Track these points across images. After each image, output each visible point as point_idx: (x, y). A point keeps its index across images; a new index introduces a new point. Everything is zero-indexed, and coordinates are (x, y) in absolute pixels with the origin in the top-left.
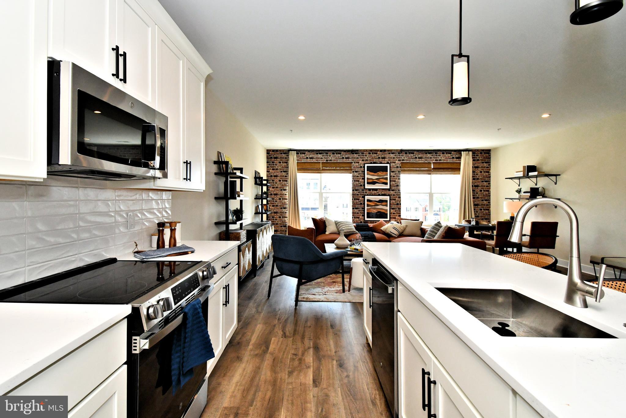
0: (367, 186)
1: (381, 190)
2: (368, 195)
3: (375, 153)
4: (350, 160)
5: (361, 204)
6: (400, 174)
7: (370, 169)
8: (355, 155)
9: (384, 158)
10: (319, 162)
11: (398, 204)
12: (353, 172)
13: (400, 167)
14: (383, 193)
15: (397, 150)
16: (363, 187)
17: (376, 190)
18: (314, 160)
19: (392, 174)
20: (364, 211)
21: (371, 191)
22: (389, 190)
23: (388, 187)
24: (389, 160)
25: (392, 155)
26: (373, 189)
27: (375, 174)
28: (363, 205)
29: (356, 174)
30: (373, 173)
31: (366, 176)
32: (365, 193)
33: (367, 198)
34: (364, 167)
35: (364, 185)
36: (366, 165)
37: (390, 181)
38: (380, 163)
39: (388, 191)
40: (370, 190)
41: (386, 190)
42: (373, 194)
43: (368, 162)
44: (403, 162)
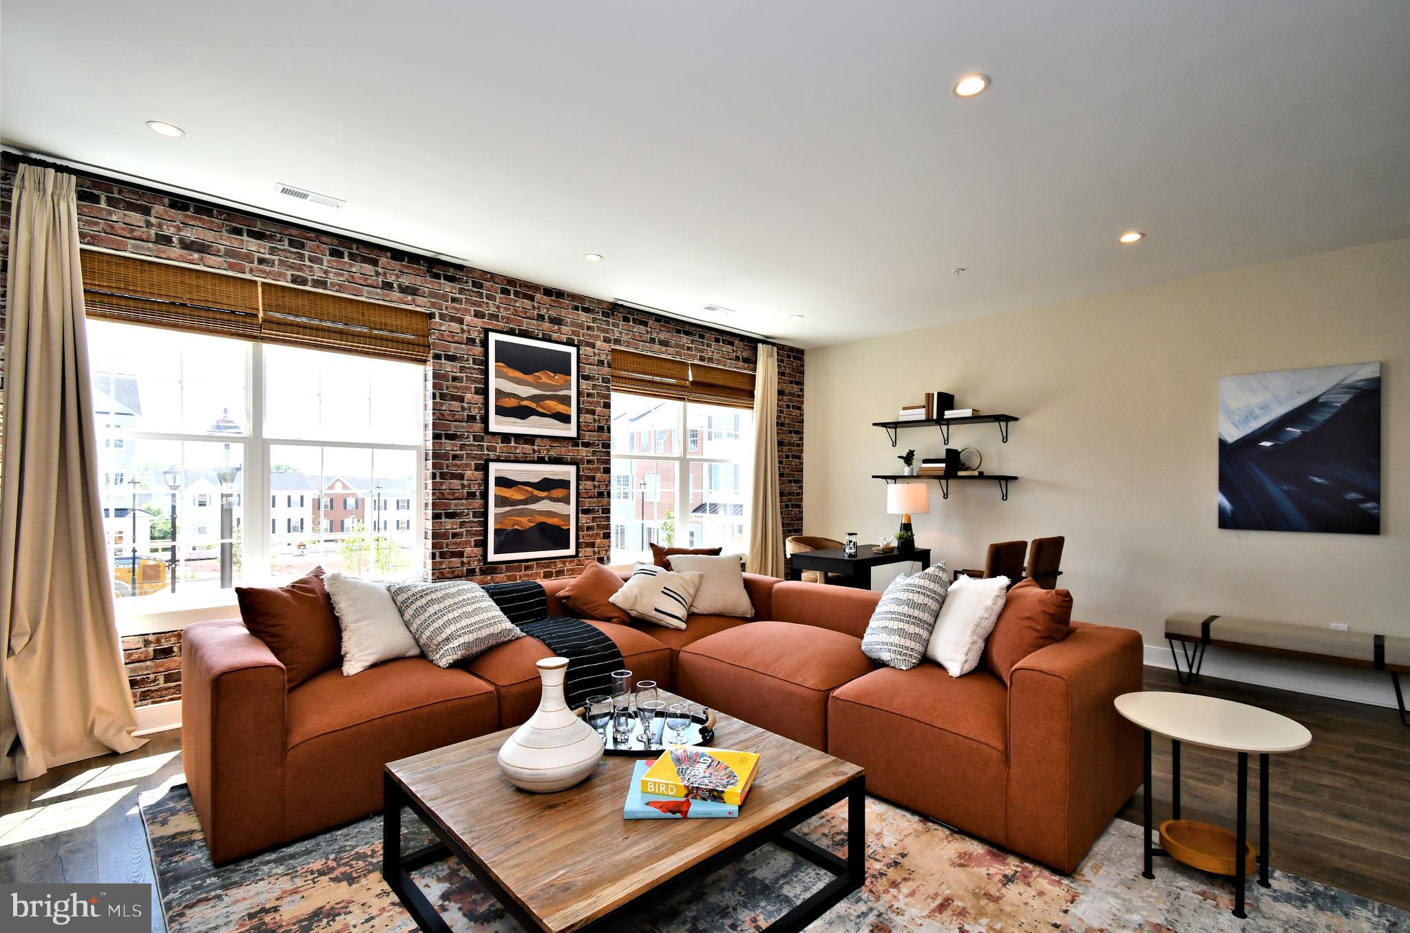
0: (497, 423)
1: (548, 443)
2: (498, 460)
3: (526, 296)
4: (420, 300)
5: (471, 495)
6: (608, 389)
7: (508, 356)
8: (447, 287)
9: (557, 321)
10: (248, 276)
11: (601, 494)
12: (437, 358)
13: (610, 366)
14: (553, 453)
15: (600, 302)
16: (478, 426)
17: (529, 439)
18: (214, 264)
19: (584, 383)
20: (485, 524)
21: (513, 444)
22: (574, 441)
23: (570, 431)
24: (574, 333)
25: (583, 317)
26: (520, 438)
27: (528, 378)
28: (478, 502)
29: (448, 366)
30: (518, 374)
31: (493, 383)
32: (486, 452)
33: (495, 469)
34: (485, 343)
35: (485, 420)
36: (493, 337)
37: (579, 411)
38: (546, 339)
39: (570, 448)
40: (506, 437)
41: (565, 444)
42: (517, 457)
43: (499, 325)
44: (618, 347)
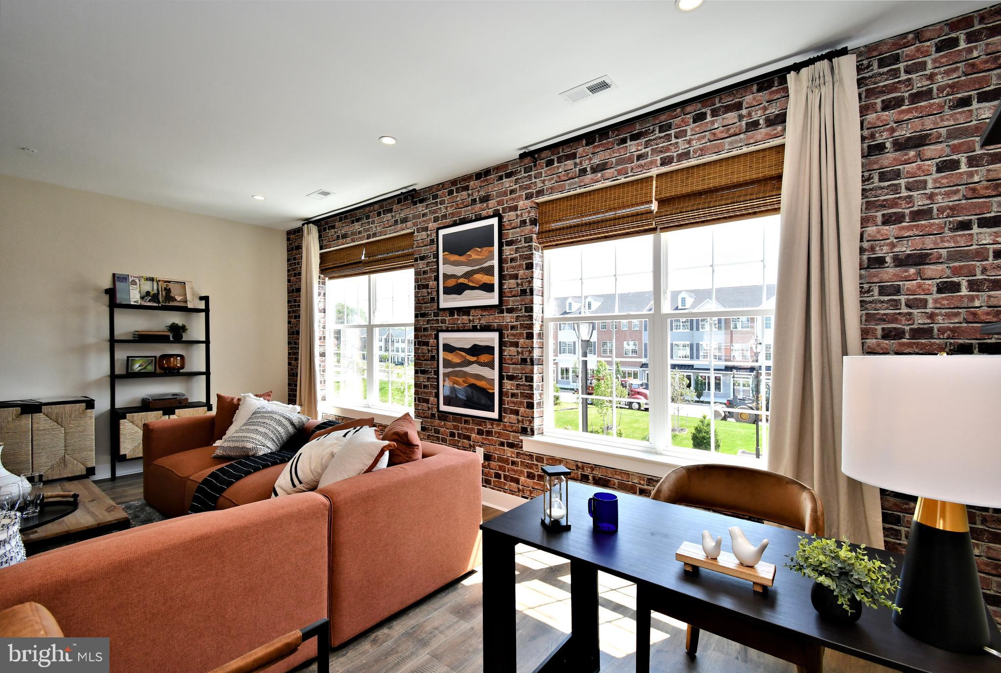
0: (444, 301)
1: (479, 312)
2: (447, 330)
3: (464, 189)
4: (408, 224)
5: (431, 358)
6: (531, 248)
7: (450, 244)
8: (420, 207)
9: (486, 198)
10: (357, 243)
11: (524, 361)
12: (416, 260)
13: (531, 223)
14: (483, 322)
16: (434, 305)
17: (465, 311)
18: (348, 242)
19: (505, 251)
20: (438, 380)
21: (456, 316)
22: (499, 308)
23: (494, 299)
24: (499, 203)
25: (507, 183)
27: (462, 259)
28: (433, 363)
29: (421, 264)
30: (457, 258)
31: (442, 269)
32: (438, 325)
33: (442, 338)
34: (437, 240)
35: (437, 299)
36: (441, 233)
37: (502, 277)
38: (477, 219)
39: (497, 315)
40: (451, 311)
41: (492, 312)
42: (458, 327)
43: (447, 222)
44: (541, 199)
